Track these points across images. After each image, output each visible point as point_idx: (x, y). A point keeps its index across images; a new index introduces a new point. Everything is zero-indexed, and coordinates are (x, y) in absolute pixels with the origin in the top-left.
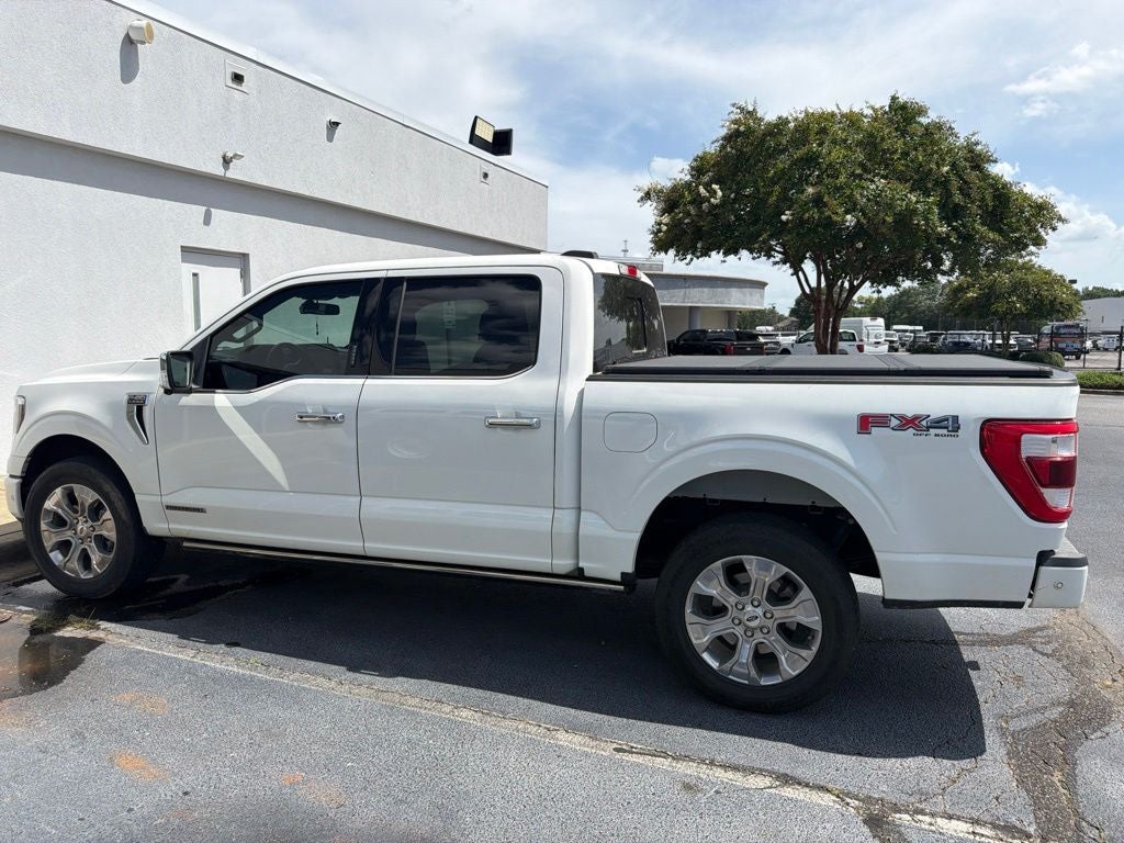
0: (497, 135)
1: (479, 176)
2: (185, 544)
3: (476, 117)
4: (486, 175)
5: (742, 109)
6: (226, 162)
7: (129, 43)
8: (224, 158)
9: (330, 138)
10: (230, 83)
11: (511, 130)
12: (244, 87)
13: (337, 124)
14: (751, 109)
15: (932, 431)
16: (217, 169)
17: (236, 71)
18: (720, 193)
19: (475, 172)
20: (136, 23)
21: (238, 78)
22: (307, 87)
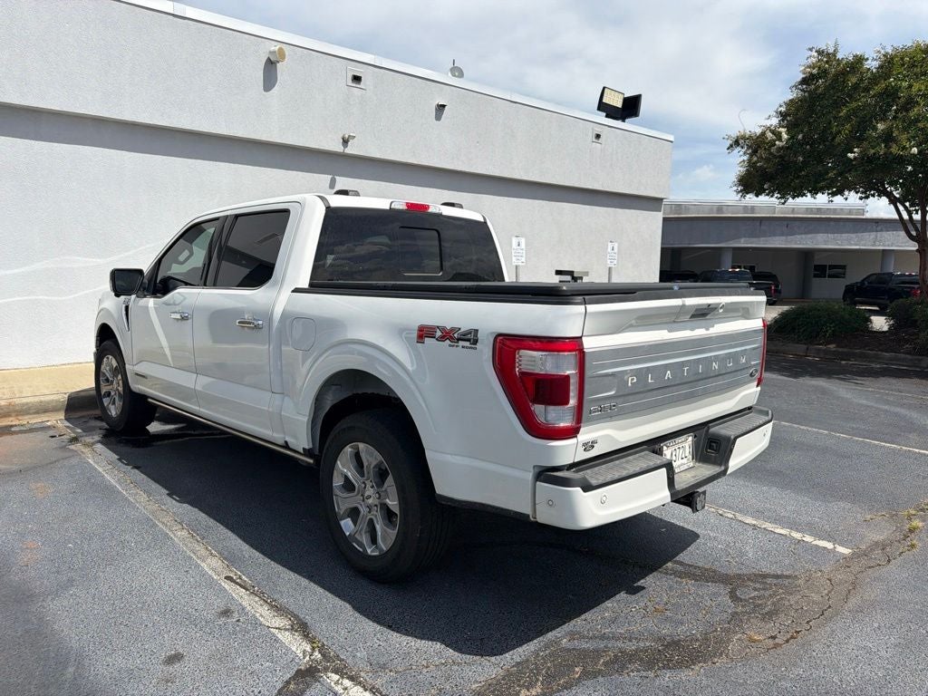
0: (626, 101)
1: (591, 137)
2: (150, 400)
3: (604, 88)
4: (598, 136)
5: (820, 52)
6: (345, 142)
7: (271, 65)
8: (343, 139)
9: (438, 117)
10: (350, 83)
11: (640, 95)
12: (362, 85)
13: (444, 106)
14: (831, 51)
15: (461, 343)
16: (339, 148)
17: (355, 74)
18: (785, 136)
19: (587, 135)
20: (273, 49)
21: (357, 79)
22: (419, 80)
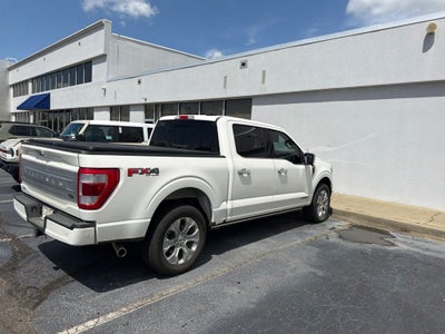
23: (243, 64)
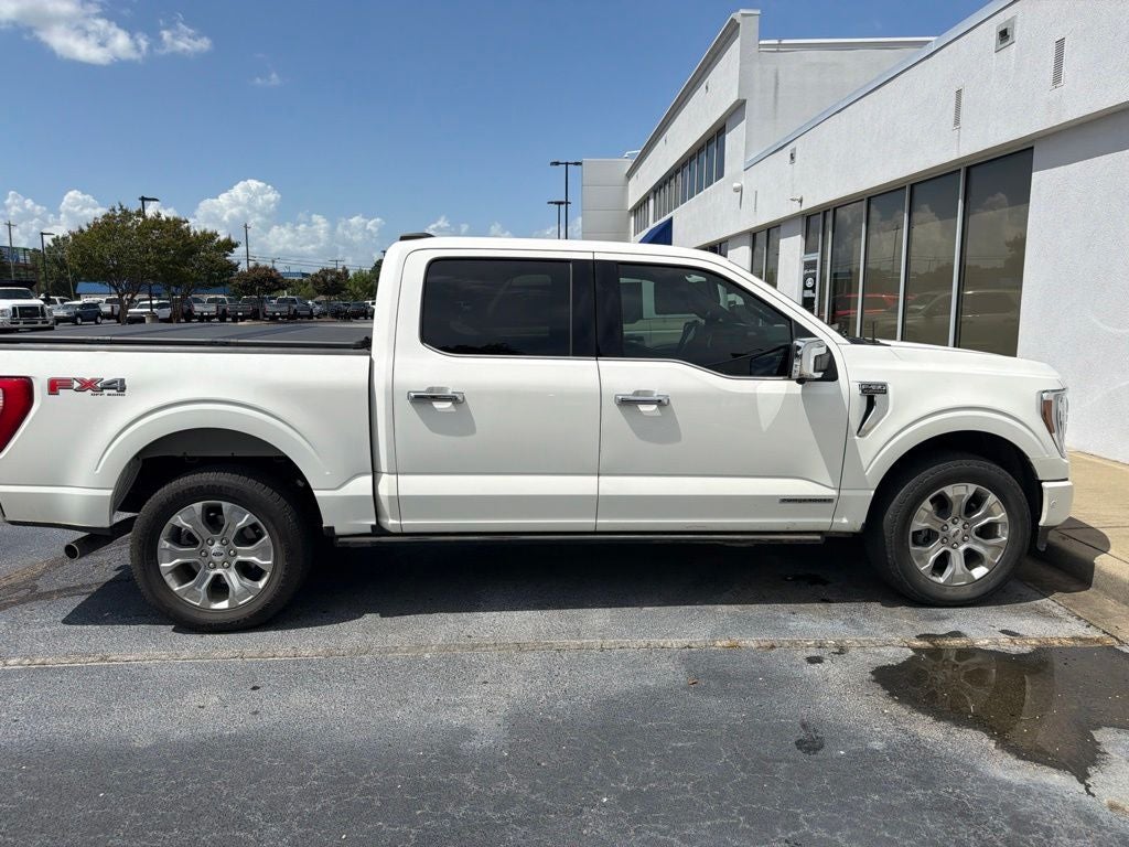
23: (1004, 35)
